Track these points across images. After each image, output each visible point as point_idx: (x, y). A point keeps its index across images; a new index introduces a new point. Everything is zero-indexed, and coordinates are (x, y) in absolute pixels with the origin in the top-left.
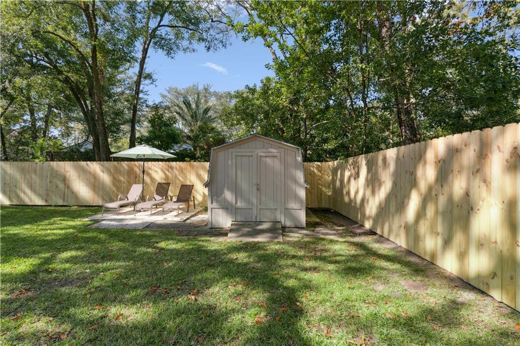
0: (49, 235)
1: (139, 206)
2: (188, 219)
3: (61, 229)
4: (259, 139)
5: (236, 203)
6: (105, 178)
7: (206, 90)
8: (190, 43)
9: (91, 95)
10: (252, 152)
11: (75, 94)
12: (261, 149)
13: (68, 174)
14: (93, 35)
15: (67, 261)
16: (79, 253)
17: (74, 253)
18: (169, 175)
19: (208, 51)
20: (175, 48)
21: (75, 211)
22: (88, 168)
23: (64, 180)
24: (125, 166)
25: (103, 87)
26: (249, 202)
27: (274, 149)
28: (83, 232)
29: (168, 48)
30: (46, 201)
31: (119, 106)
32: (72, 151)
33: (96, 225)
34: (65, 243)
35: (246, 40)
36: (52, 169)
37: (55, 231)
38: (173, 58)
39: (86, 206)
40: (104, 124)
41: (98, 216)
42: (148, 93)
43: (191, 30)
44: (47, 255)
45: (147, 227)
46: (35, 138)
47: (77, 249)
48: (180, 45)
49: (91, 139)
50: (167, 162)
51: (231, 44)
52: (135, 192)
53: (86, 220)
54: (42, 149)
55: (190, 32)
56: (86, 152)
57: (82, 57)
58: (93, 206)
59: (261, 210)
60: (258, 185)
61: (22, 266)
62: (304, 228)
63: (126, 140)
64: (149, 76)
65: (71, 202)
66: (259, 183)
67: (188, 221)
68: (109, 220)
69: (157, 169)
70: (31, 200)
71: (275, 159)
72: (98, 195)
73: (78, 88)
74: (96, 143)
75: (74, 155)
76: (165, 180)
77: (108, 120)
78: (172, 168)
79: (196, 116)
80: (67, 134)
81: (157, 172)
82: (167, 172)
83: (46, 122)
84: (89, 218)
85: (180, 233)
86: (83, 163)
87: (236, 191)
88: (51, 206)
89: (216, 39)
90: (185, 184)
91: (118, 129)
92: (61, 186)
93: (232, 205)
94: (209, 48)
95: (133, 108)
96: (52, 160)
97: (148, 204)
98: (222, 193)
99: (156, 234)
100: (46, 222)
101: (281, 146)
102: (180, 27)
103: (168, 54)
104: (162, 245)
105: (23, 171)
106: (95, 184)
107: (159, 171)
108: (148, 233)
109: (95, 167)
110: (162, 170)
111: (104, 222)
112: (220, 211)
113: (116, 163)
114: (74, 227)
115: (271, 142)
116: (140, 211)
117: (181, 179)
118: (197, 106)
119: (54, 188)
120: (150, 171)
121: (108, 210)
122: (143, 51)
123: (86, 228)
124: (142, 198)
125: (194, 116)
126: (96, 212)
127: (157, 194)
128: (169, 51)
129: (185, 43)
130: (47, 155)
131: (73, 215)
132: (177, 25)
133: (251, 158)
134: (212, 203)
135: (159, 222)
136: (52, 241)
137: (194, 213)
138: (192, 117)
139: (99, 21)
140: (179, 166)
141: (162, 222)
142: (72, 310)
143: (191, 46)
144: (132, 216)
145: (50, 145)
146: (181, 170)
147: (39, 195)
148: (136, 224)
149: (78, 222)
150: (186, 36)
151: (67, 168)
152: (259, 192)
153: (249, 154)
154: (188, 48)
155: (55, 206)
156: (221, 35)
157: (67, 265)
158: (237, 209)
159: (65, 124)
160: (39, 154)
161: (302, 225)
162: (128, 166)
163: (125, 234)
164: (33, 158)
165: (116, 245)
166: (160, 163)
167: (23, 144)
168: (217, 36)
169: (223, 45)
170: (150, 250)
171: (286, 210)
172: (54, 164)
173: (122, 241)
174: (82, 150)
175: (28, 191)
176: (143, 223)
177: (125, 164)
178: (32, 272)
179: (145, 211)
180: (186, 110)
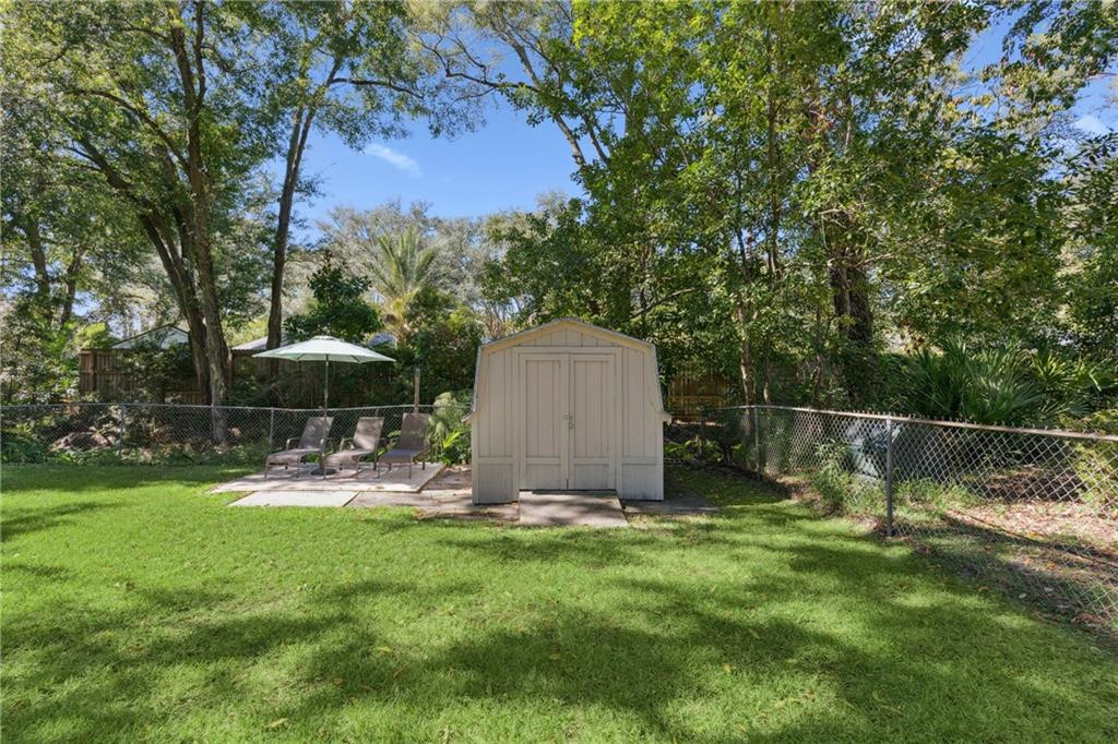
7: (417, 213)
8: (397, 118)
11: (148, 225)
19: (436, 137)
20: (365, 129)
29: (351, 128)
32: (140, 347)
35: (536, 122)
38: (360, 149)
42: (306, 224)
43: (399, 90)
48: (376, 121)
49: (183, 323)
51: (484, 123)
55: (397, 94)
56: (174, 349)
74: (196, 332)
80: (119, 309)
83: (71, 284)
89: (453, 112)
91: (244, 300)
94: (437, 131)
95: (273, 256)
102: (374, 83)
103: (351, 140)
128: (351, 134)
129: (386, 118)
132: (369, 79)
143: (399, 124)
150: (389, 102)
154: (392, 128)
156: (464, 103)
168: (456, 106)
169: (467, 125)
174: (166, 346)
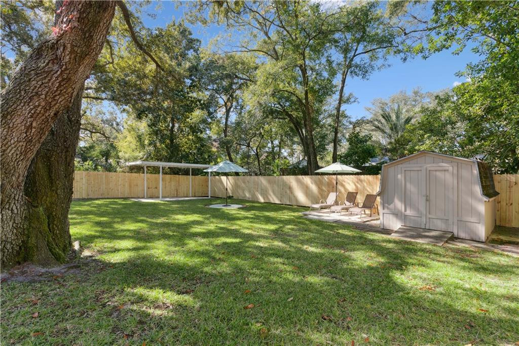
0: (282, 218)
1: (333, 208)
2: (368, 221)
3: (288, 216)
4: (428, 155)
5: (405, 211)
6: (314, 188)
7: (416, 93)
8: (385, 60)
9: (305, 125)
10: (420, 167)
11: (296, 127)
12: (431, 163)
13: (292, 184)
14: (305, 82)
15: (290, 229)
16: (295, 227)
17: (293, 227)
18: (359, 186)
19: (405, 62)
20: (370, 70)
21: (295, 209)
22: (303, 180)
23: (290, 188)
24: (326, 179)
25: (313, 118)
26: (418, 210)
27: (445, 163)
28: (298, 219)
30: (281, 201)
31: (324, 131)
32: (294, 167)
33: (305, 217)
34: (289, 222)
35: (426, 58)
36: (283, 181)
37: (285, 217)
38: (367, 79)
39: (302, 206)
40: (313, 147)
41: (307, 212)
43: (385, 48)
44: (281, 225)
45: (336, 222)
46: (274, 159)
47: (294, 225)
48: (375, 65)
49: (306, 158)
50: (357, 176)
52: (332, 198)
53: (300, 214)
54: (278, 166)
55: (385, 49)
56: (303, 168)
57: (299, 100)
58: (305, 207)
59: (431, 220)
60: (427, 196)
61: (272, 227)
62: (483, 242)
63: (329, 158)
64: (348, 101)
65: (294, 203)
66: (428, 194)
67: (368, 223)
68: (314, 215)
69: (349, 181)
70: (273, 199)
71: (446, 173)
72: (309, 199)
73: (297, 122)
74: (309, 162)
75: (296, 170)
76: (355, 190)
77: (317, 143)
78: (361, 181)
79: (396, 128)
80: (292, 154)
81: (350, 184)
82: (357, 184)
83: (280, 147)
84: (303, 213)
85: (356, 228)
86: (300, 177)
87: (406, 201)
88: (283, 204)
90: (372, 194)
91: (324, 149)
92: (288, 192)
93: (401, 213)
94: (405, 59)
96: (283, 175)
97: (339, 208)
98: (392, 201)
99: (339, 226)
100: (281, 212)
101: (452, 159)
102: (374, 49)
103: (364, 77)
104: (340, 231)
105: (269, 182)
106: (307, 190)
107: (350, 183)
108: (334, 225)
109: (307, 180)
110: (353, 182)
111: (310, 216)
112: (391, 217)
113: (319, 176)
114: (294, 216)
115: (441, 157)
116: (334, 212)
117: (369, 190)
118: (398, 117)
119: (284, 193)
120: (343, 183)
121: (314, 209)
122: (342, 81)
123: (300, 217)
124: (336, 203)
125: (394, 128)
126: (306, 210)
127: (347, 201)
128: (364, 74)
129: (379, 62)
130: (281, 171)
131: (294, 210)
132: (372, 48)
133: (419, 172)
134: (384, 209)
135: (345, 220)
136: (284, 220)
137: (375, 218)
138: (392, 129)
139: (309, 73)
140: (367, 179)
141: (347, 221)
142: (290, 243)
143: (386, 62)
144: (328, 215)
145: (282, 163)
146: (369, 183)
147: (277, 197)
148: (329, 220)
149: (296, 214)
150: (381, 54)
151: (291, 180)
152: (428, 203)
153: (419, 169)
154: (383, 65)
155: (285, 205)
157: (290, 230)
158: (405, 216)
159: (290, 147)
160: (276, 170)
161: (480, 238)
162: (328, 178)
163: (320, 223)
164: (273, 173)
165: (313, 227)
166: (351, 176)
167: (268, 165)
170: (331, 232)
171: (459, 222)
172: (285, 177)
173: (317, 226)
174: (301, 167)
175: (272, 194)
176: (334, 220)
177: (326, 177)
178: (276, 230)
179: (338, 212)
180: (385, 123)
